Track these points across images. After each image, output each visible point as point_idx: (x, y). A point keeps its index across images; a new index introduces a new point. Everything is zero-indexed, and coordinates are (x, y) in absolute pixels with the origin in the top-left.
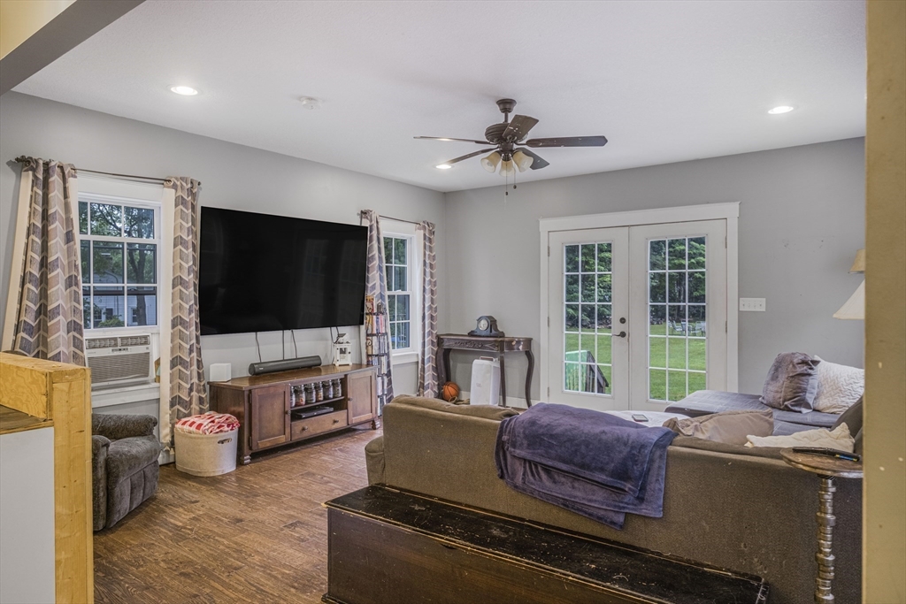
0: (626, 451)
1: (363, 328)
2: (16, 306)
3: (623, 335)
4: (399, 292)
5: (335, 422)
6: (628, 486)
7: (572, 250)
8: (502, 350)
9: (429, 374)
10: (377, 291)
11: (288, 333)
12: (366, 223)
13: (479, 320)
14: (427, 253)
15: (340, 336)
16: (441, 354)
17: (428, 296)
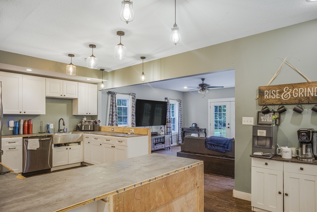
0: (225, 141)
1: (166, 126)
2: (108, 120)
3: (229, 127)
4: (173, 117)
5: (162, 146)
6: (226, 146)
7: (216, 107)
8: (199, 132)
9: (180, 137)
10: (169, 117)
11: (151, 126)
12: (166, 101)
13: (193, 124)
14: (180, 107)
15: (161, 128)
16: (183, 132)
17: (180, 118)
